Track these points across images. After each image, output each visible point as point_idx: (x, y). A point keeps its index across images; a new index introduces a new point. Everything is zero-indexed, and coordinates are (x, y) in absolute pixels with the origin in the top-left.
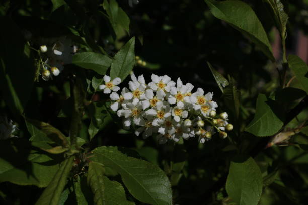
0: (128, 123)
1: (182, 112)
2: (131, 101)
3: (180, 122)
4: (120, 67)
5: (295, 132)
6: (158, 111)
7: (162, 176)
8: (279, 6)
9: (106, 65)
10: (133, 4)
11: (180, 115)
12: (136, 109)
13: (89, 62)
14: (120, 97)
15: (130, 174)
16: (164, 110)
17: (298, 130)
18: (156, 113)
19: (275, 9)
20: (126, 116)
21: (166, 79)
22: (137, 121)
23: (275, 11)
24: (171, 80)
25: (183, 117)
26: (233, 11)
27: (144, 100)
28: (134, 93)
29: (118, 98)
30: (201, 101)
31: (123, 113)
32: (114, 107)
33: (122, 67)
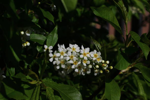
0: (58, 68)
1: (87, 62)
2: (60, 57)
3: (86, 66)
4: (51, 41)
5: (131, 66)
6: (74, 61)
7: (77, 92)
8: (124, 9)
9: (43, 40)
10: (54, 10)
11: (86, 63)
12: (63, 61)
13: (35, 39)
14: (53, 55)
15: (62, 92)
16: (77, 61)
17: (133, 66)
18: (73, 62)
19: (123, 10)
20: (57, 64)
21: (76, 46)
22: (63, 66)
23: (122, 11)
24: (78, 46)
25: (88, 64)
26: (103, 12)
27: (67, 56)
28: (61, 53)
29: (53, 56)
30: (96, 56)
31: (56, 63)
32: (51, 60)
33: (52, 40)
